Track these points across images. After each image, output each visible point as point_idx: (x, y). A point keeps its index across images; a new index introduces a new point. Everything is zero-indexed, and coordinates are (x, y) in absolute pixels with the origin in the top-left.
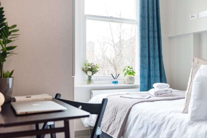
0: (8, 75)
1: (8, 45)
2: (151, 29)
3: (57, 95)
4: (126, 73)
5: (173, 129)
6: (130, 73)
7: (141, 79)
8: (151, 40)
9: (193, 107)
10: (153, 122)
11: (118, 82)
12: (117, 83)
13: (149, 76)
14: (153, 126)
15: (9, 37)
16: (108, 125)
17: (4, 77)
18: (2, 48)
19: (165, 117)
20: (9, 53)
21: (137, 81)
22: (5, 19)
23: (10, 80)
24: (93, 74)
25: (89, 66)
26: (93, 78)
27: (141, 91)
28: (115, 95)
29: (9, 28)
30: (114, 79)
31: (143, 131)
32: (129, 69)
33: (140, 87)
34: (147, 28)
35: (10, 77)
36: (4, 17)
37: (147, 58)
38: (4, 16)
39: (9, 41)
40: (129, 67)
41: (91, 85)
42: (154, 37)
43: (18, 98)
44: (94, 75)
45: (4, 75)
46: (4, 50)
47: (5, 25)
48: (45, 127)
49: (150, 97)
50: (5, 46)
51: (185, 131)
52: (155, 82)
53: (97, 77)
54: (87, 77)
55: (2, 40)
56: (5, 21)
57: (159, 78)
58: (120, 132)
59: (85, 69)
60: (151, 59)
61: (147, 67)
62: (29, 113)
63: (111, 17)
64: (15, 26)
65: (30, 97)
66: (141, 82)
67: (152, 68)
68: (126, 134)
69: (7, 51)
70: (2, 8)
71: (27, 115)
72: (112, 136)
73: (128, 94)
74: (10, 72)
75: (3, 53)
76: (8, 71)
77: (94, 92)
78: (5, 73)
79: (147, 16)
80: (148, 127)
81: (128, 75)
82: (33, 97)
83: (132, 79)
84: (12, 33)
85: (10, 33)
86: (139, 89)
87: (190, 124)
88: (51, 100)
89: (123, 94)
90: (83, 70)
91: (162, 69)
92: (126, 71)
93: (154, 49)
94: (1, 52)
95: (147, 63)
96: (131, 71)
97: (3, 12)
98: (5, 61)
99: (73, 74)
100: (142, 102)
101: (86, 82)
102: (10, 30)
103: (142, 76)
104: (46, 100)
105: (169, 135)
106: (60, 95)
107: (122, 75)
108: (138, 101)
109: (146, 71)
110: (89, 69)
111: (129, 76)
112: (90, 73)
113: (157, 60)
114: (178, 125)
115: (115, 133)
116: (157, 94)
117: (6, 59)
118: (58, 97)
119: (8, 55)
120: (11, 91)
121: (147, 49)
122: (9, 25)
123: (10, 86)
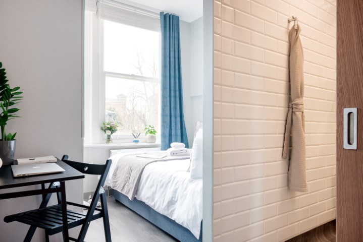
0: (10, 138)
1: (9, 108)
2: (172, 88)
3: (64, 156)
4: (147, 132)
5: (177, 187)
6: (151, 132)
7: (162, 138)
8: (173, 99)
9: (193, 166)
10: (161, 180)
11: (140, 141)
12: (138, 142)
13: (170, 135)
14: (161, 184)
15: (11, 100)
16: (123, 185)
17: (5, 140)
18: (3, 111)
19: (172, 176)
20: (10, 116)
21: (159, 140)
22: (7, 81)
23: (13, 143)
24: (112, 133)
25: (108, 124)
26: (112, 137)
27: (162, 150)
28: (132, 155)
29: (11, 90)
30: (135, 138)
31: (153, 189)
32: (150, 128)
33: (160, 146)
34: (169, 87)
35: (12, 140)
36: (6, 79)
37: (168, 118)
38: (6, 77)
39: (11, 104)
40: (150, 126)
41: (110, 145)
42: (175, 97)
43: (20, 161)
44: (114, 134)
45: (6, 137)
46: (5, 113)
47: (7, 87)
48: (52, 187)
49: (166, 156)
50: (7, 109)
51: (186, 188)
52: (176, 141)
53: (117, 136)
54: (106, 137)
55: (3, 102)
56: (7, 83)
57: (179, 138)
58: (134, 191)
59: (104, 128)
60: (173, 118)
61: (168, 126)
62: (26, 175)
63: (133, 75)
64: (18, 88)
65: (34, 159)
66: (162, 142)
67: (173, 128)
68: (139, 192)
69: (9, 114)
70: (4, 69)
71: (24, 177)
72: (127, 195)
73: (145, 153)
74: (13, 135)
75: (4, 116)
76: (10, 134)
77: (112, 151)
78: (7, 135)
79: (168, 75)
80: (157, 185)
81: (149, 134)
82: (37, 159)
83: (153, 138)
84: (15, 96)
85: (12, 95)
86: (160, 148)
87: (191, 181)
88: (56, 162)
89: (140, 154)
90: (102, 129)
91: (184, 128)
92: (147, 130)
93: (175, 108)
94: (2, 115)
95: (168, 122)
96: (152, 131)
97: (5, 73)
98: (6, 124)
99: (82, 135)
100: (156, 161)
101: (105, 141)
102: (12, 93)
103: (163, 135)
104: (50, 162)
105: (174, 192)
106: (67, 156)
107: (143, 135)
108: (152, 161)
109: (167, 130)
110: (108, 128)
111: (151, 135)
112: (108, 132)
113: (178, 119)
114: (181, 183)
115: (130, 192)
116: (173, 154)
117: (7, 122)
118: (65, 159)
119: (9, 118)
120: (14, 154)
121: (168, 108)
122: (12, 87)
123: (12, 149)
